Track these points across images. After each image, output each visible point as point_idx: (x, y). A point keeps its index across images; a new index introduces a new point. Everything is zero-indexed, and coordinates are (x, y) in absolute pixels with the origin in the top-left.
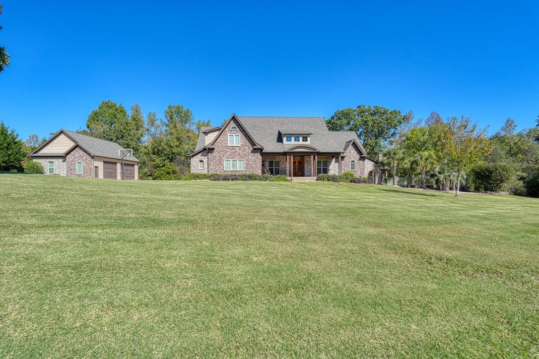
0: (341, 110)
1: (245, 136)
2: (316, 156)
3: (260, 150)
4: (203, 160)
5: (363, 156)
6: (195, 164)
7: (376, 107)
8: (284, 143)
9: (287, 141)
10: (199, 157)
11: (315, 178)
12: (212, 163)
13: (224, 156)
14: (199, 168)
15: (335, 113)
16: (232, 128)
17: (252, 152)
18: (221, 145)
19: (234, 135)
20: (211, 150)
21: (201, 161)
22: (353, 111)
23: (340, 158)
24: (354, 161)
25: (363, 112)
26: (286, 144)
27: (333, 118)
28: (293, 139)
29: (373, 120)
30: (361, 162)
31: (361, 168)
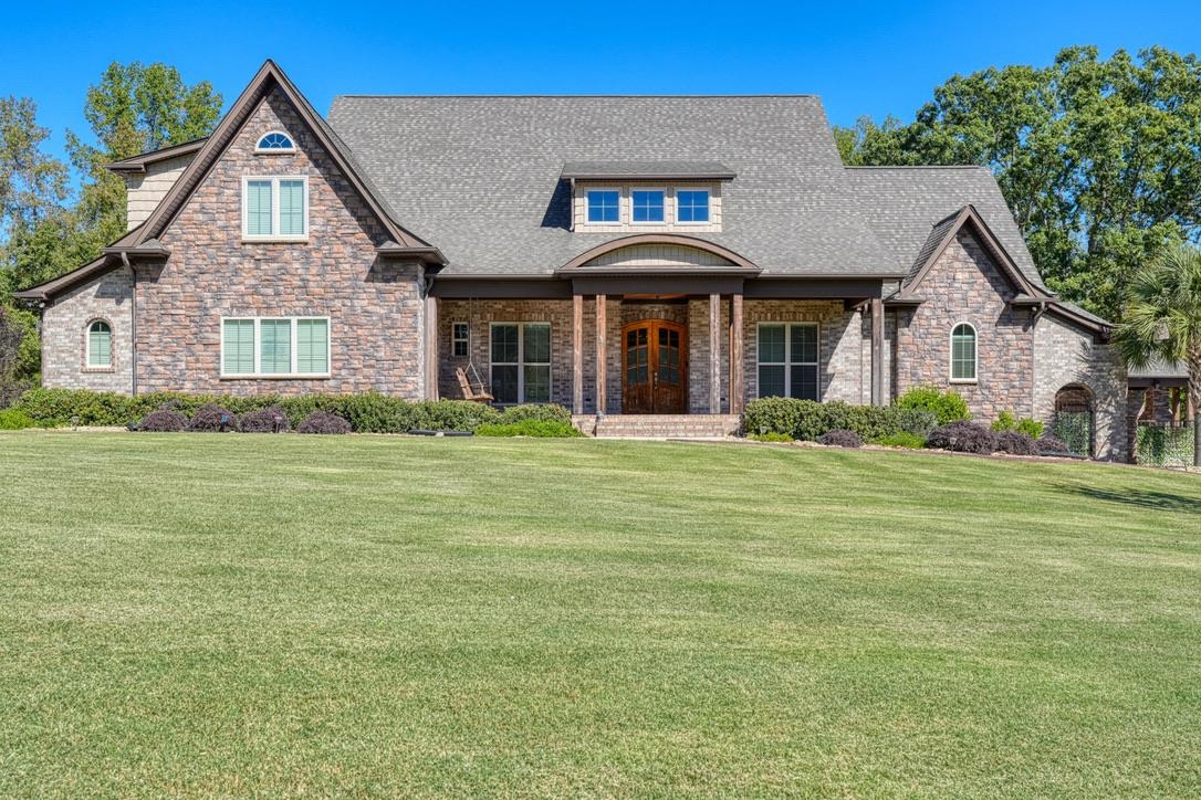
0: (967, 75)
1: (337, 188)
2: (738, 300)
3: (426, 266)
4: (108, 317)
5: (1021, 298)
6: (63, 341)
7: (1154, 59)
8: (578, 229)
9: (595, 215)
10: (88, 303)
11: (733, 421)
12: (154, 338)
13: (218, 298)
14: (89, 366)
15: (940, 94)
16: (264, 144)
17: (373, 275)
18: (204, 239)
19: (276, 180)
20: (149, 264)
21: (101, 326)
22: (1034, 78)
23: (879, 312)
24: (969, 331)
25: (1084, 82)
26: (585, 236)
27: (927, 119)
28: (626, 205)
29: (1131, 122)
30: (1011, 333)
31: (1015, 365)
